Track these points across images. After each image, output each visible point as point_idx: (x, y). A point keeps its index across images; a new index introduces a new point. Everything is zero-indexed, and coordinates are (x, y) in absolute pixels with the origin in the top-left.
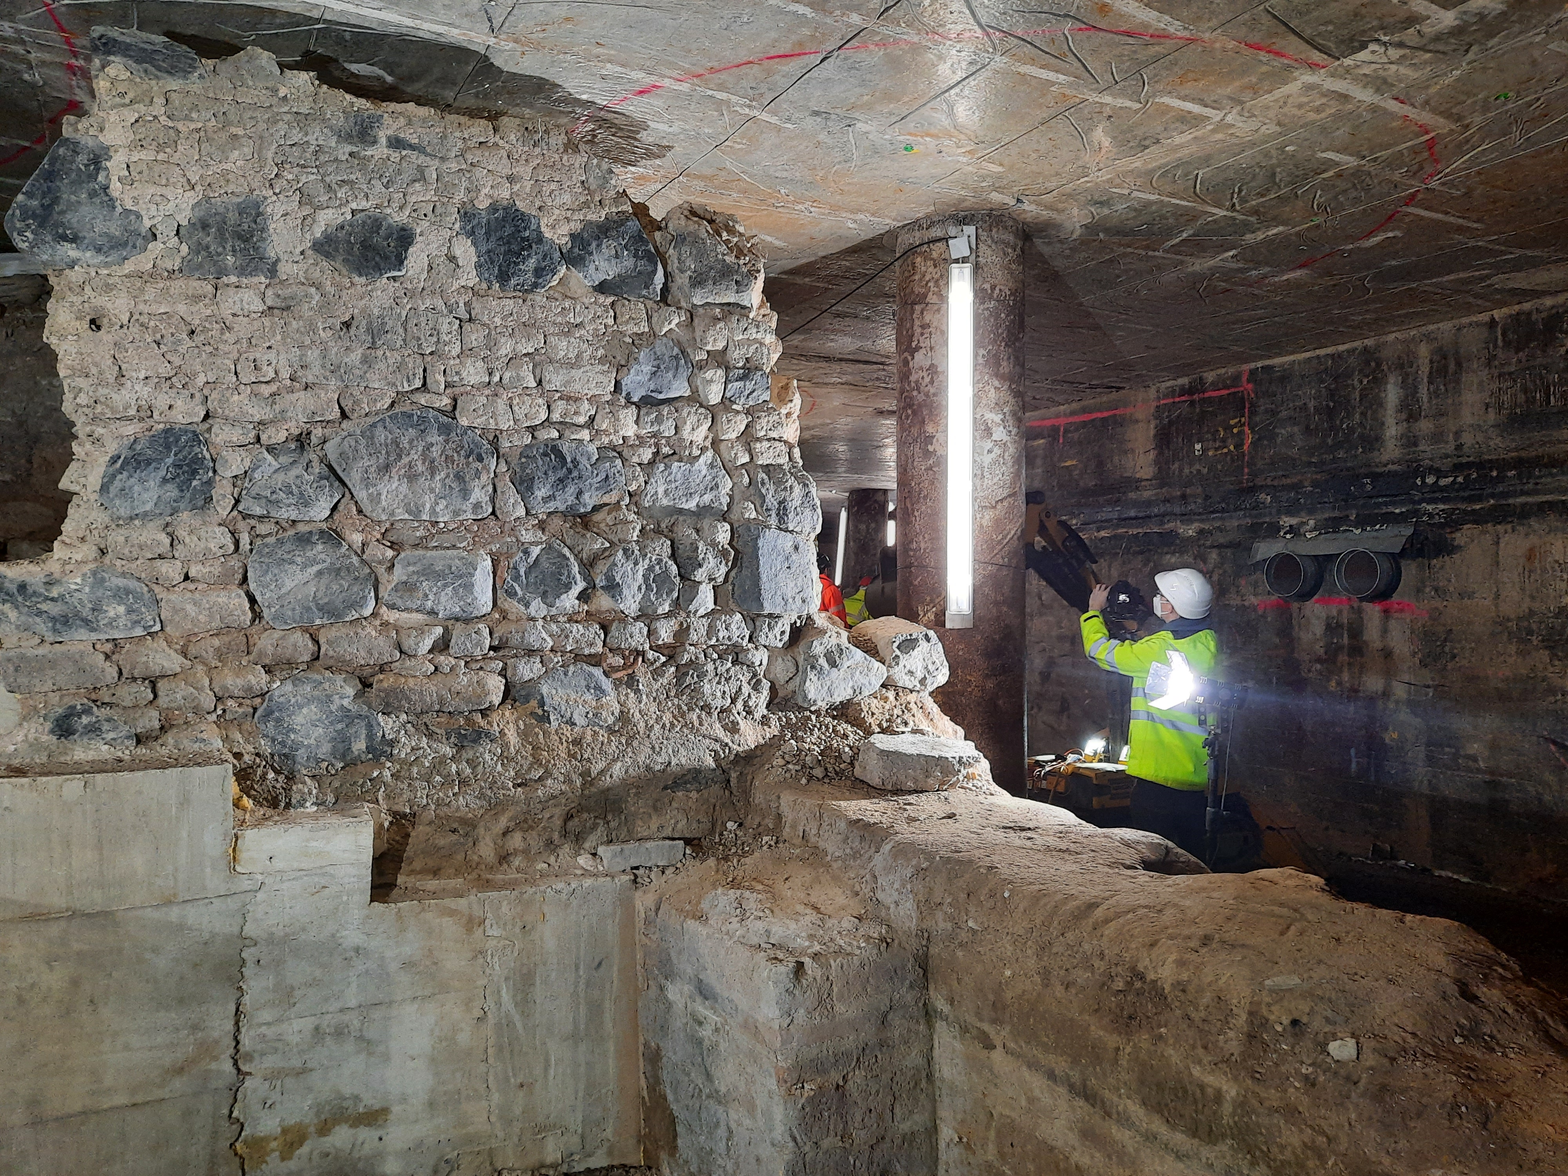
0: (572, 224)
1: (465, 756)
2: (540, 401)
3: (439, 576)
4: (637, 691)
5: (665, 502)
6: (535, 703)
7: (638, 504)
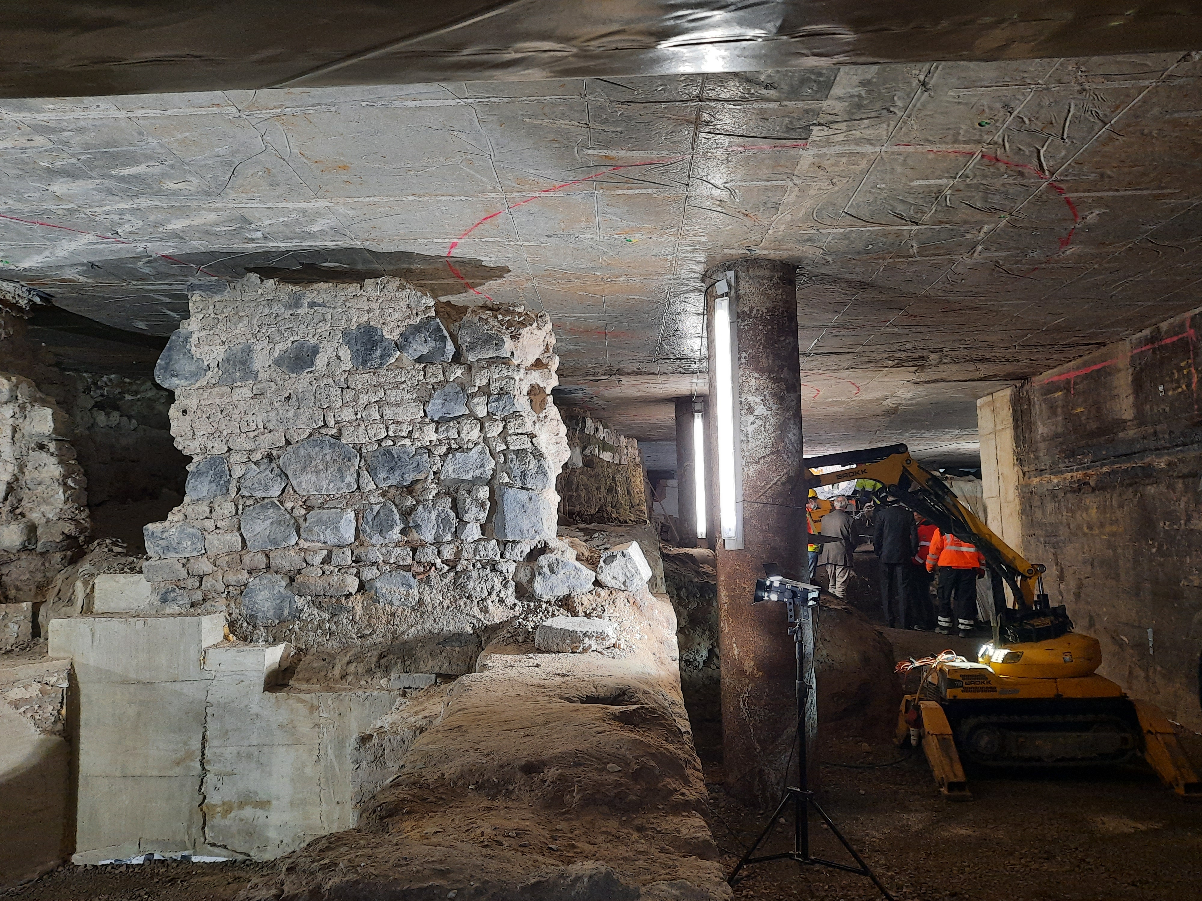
0: (401, 328)
1: (335, 620)
2: (382, 426)
3: (323, 523)
4: (430, 587)
5: (453, 476)
6: (373, 592)
7: (439, 478)
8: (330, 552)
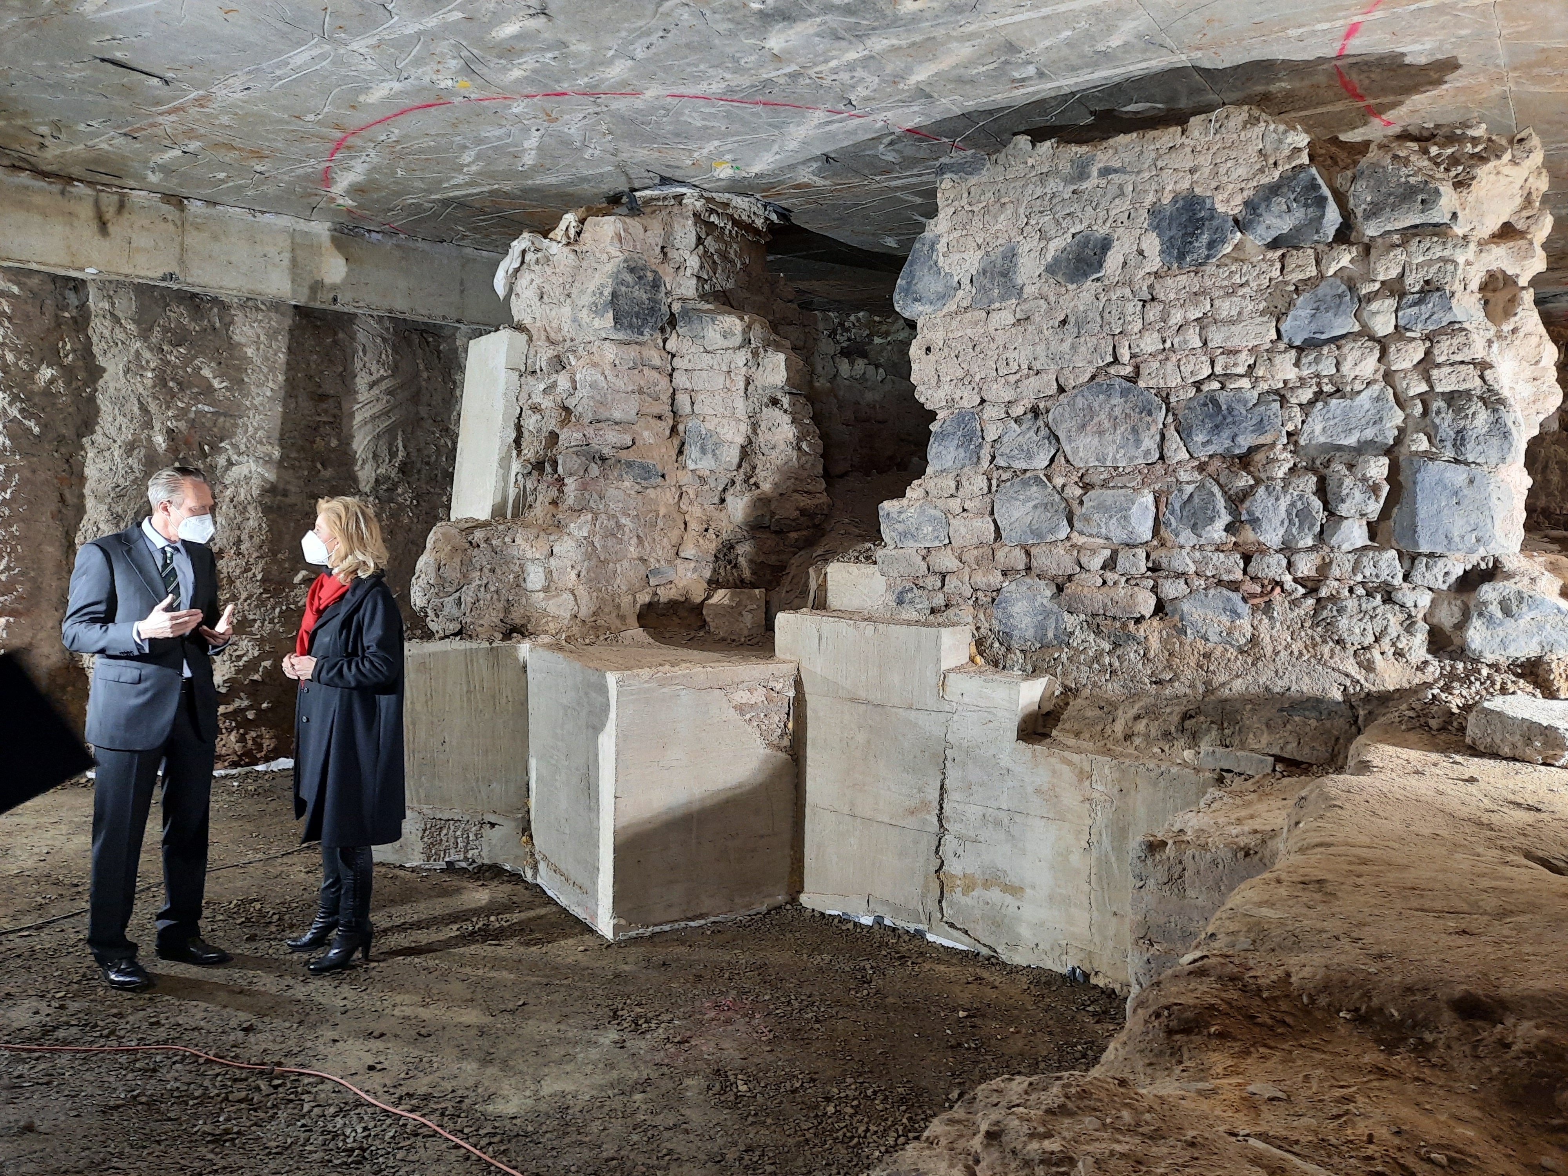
0: (1245, 193)
1: (1118, 652)
2: (1204, 358)
3: (1107, 510)
4: (1271, 618)
5: (1322, 439)
6: (1177, 618)
7: (1296, 443)
8: (1115, 553)
